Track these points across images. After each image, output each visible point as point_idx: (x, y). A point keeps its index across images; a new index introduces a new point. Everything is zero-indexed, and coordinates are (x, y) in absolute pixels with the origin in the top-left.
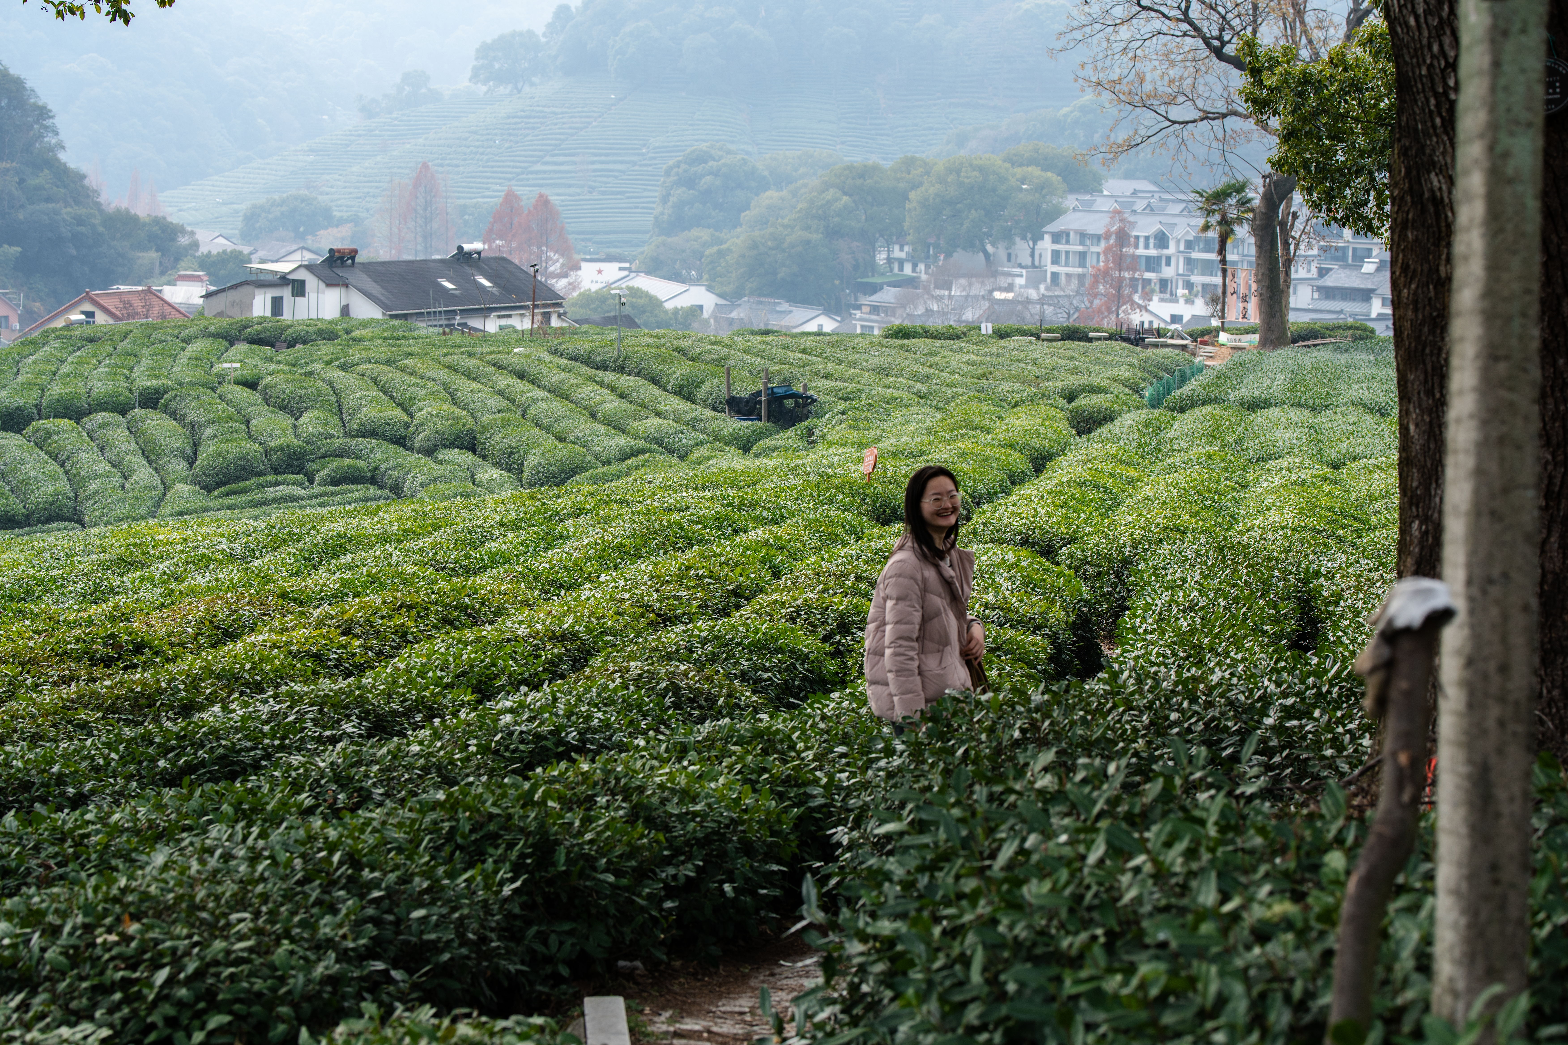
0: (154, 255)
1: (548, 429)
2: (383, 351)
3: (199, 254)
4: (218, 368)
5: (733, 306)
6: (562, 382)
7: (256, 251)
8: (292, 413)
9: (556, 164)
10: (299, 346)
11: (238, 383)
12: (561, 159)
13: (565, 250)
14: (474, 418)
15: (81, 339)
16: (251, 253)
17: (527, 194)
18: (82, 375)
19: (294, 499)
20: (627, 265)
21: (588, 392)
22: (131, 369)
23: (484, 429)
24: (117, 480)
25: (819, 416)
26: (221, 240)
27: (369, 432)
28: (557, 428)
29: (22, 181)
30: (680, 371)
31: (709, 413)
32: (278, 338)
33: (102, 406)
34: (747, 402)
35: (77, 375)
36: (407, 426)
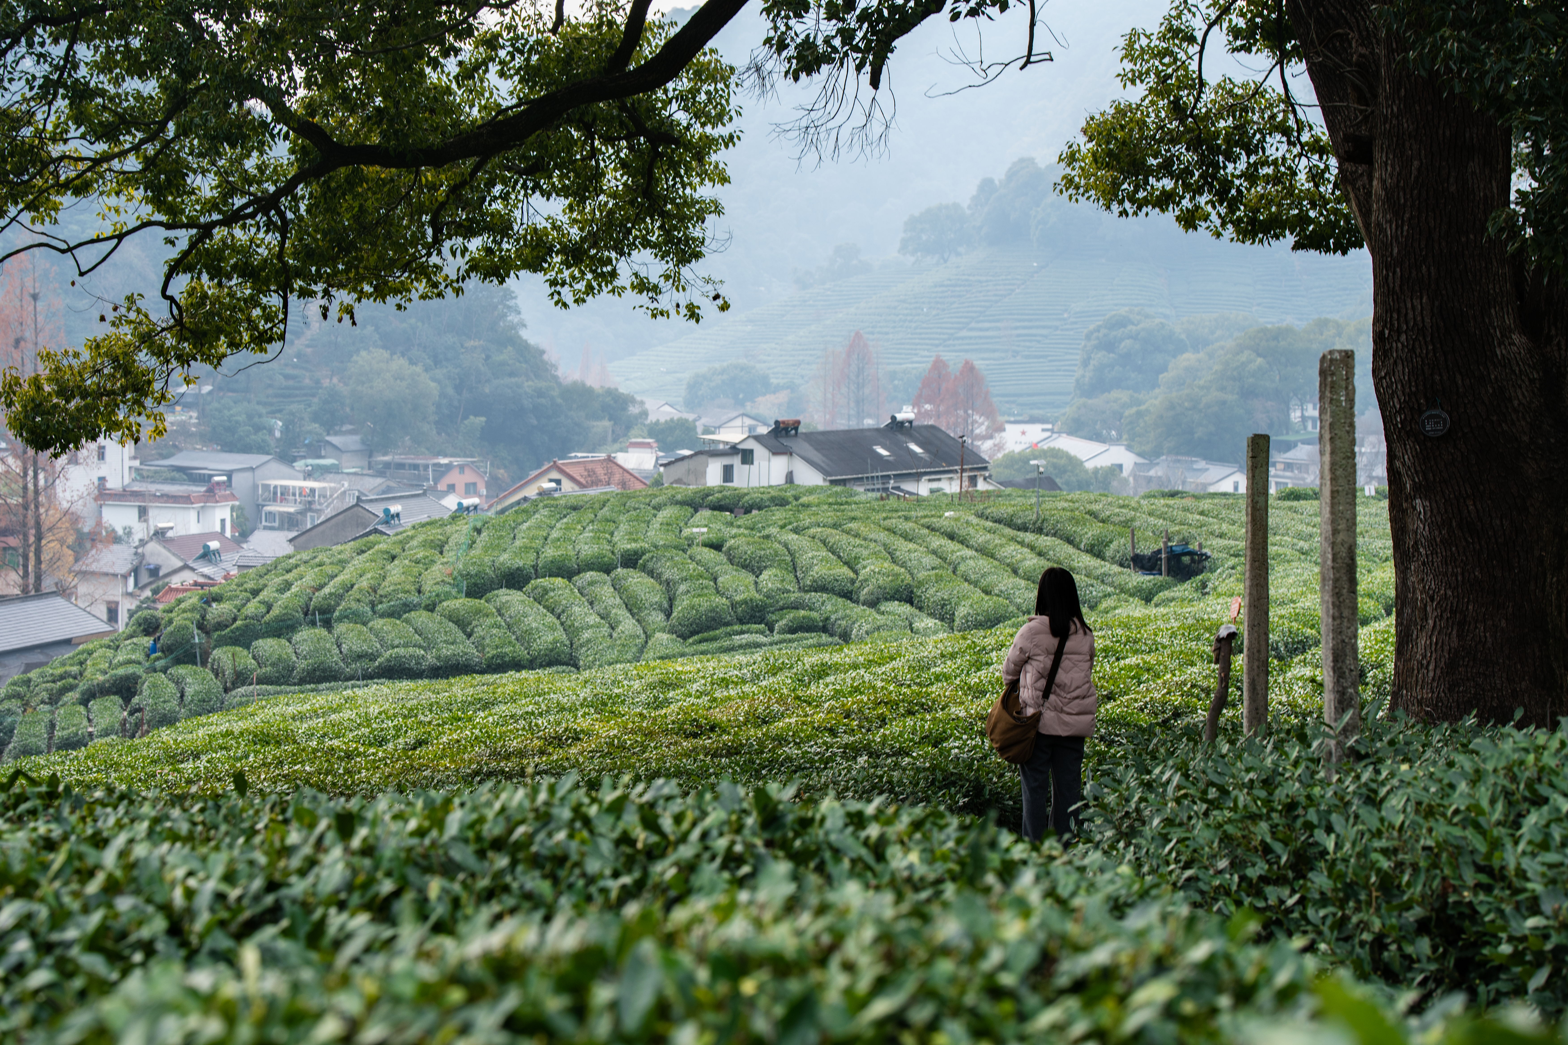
0: (607, 424)
1: (975, 584)
2: (829, 516)
3: (648, 422)
4: (686, 532)
5: (1152, 465)
6: (987, 542)
7: (700, 418)
8: (753, 571)
9: (981, 330)
10: (755, 512)
11: (705, 545)
12: (987, 325)
13: (989, 413)
14: (912, 574)
15: (566, 507)
16: (695, 421)
17: (954, 360)
18: (570, 539)
19: (758, 645)
20: (1049, 426)
21: (1012, 551)
22: (612, 534)
23: (920, 584)
24: (605, 630)
25: (1212, 570)
26: (667, 408)
27: (820, 587)
28: (984, 583)
29: (488, 357)
30: (1091, 532)
31: (1116, 568)
32: (736, 505)
33: (589, 566)
34: (1150, 559)
35: (567, 539)
36: (853, 582)
